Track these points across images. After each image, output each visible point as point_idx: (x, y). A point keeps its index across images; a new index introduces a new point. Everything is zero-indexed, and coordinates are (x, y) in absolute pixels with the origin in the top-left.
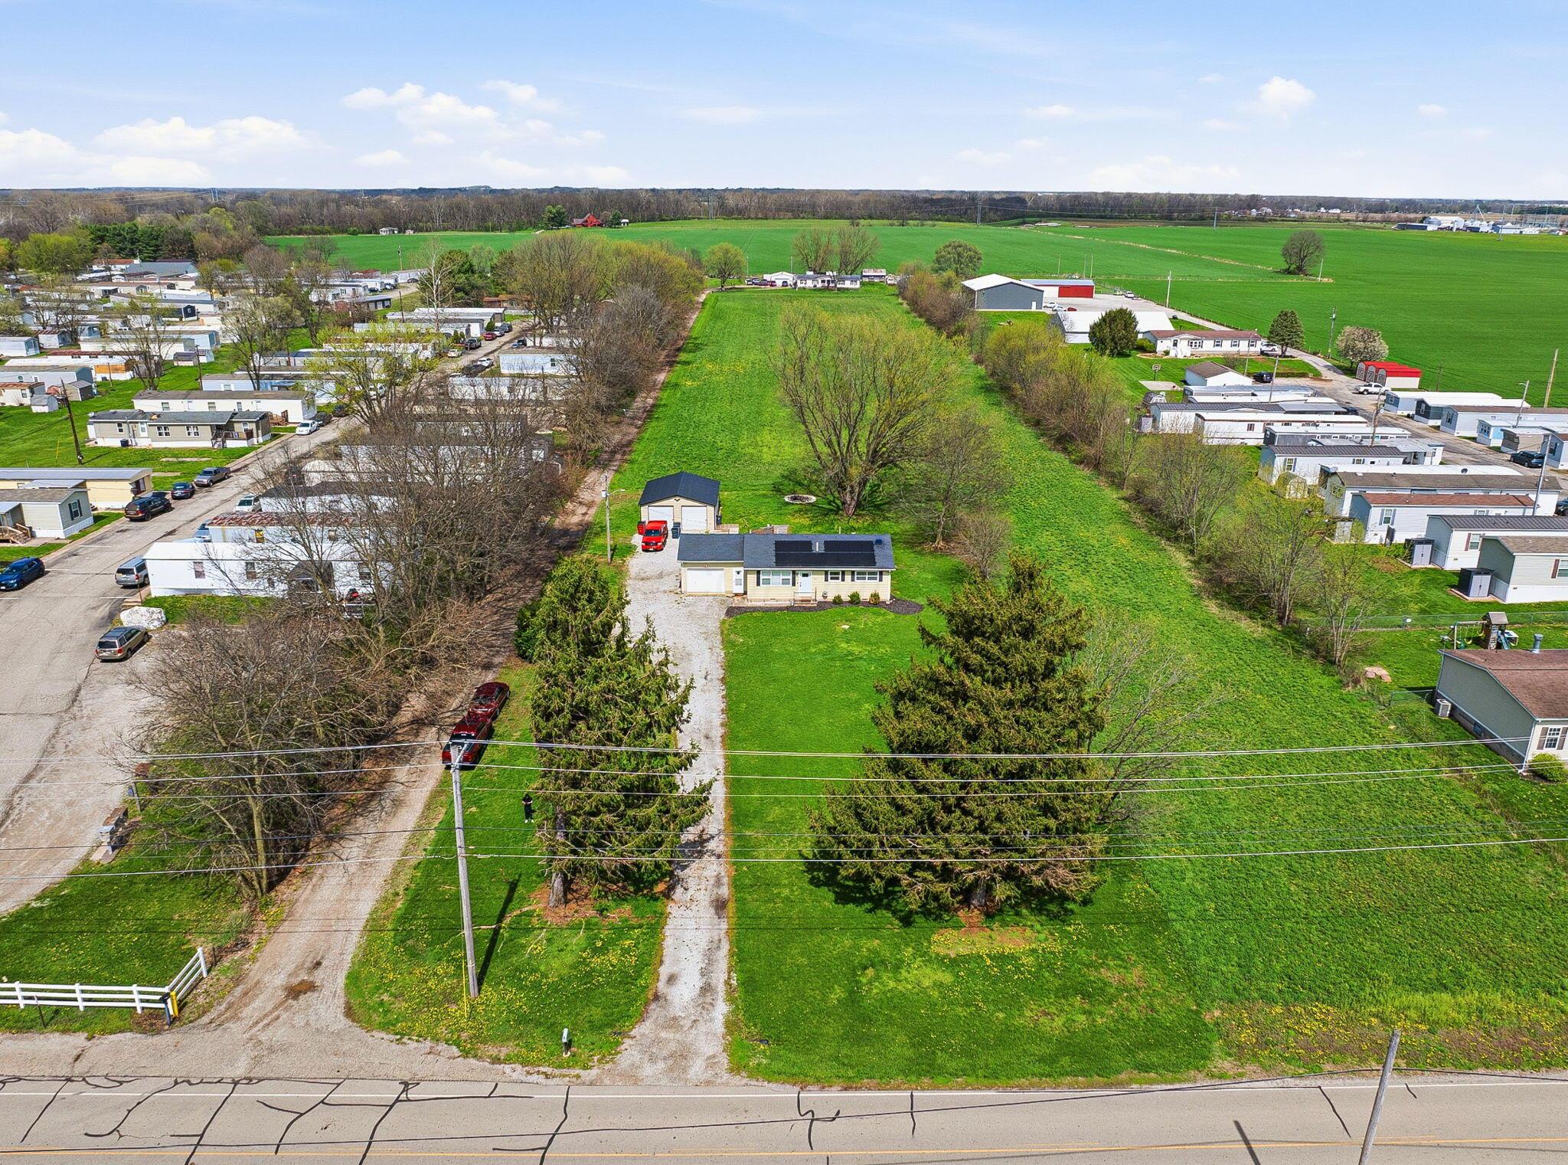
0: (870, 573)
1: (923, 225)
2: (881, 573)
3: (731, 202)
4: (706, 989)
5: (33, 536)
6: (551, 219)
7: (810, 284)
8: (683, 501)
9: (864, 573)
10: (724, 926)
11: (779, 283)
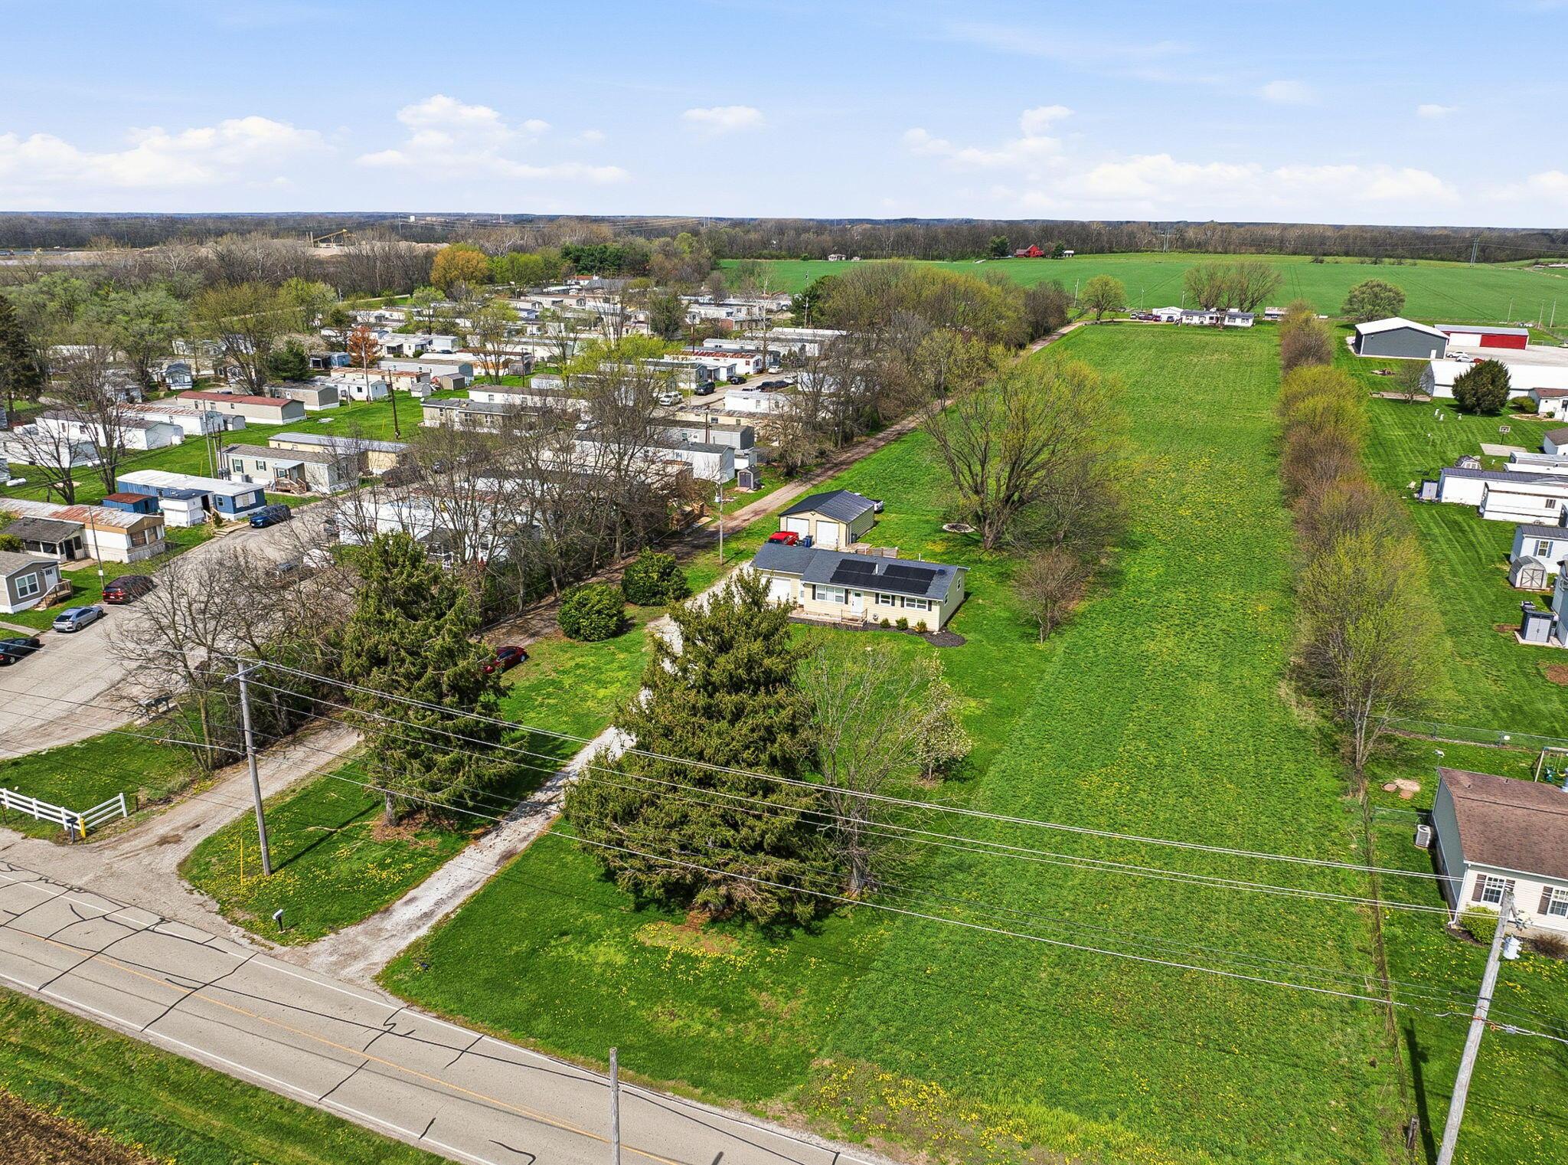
0: (919, 601)
1: (1400, 263)
2: (930, 603)
3: (1190, 234)
4: (427, 915)
5: (309, 489)
6: (994, 250)
7: (1196, 320)
8: (818, 516)
9: (914, 600)
10: (492, 873)
11: (1164, 318)
